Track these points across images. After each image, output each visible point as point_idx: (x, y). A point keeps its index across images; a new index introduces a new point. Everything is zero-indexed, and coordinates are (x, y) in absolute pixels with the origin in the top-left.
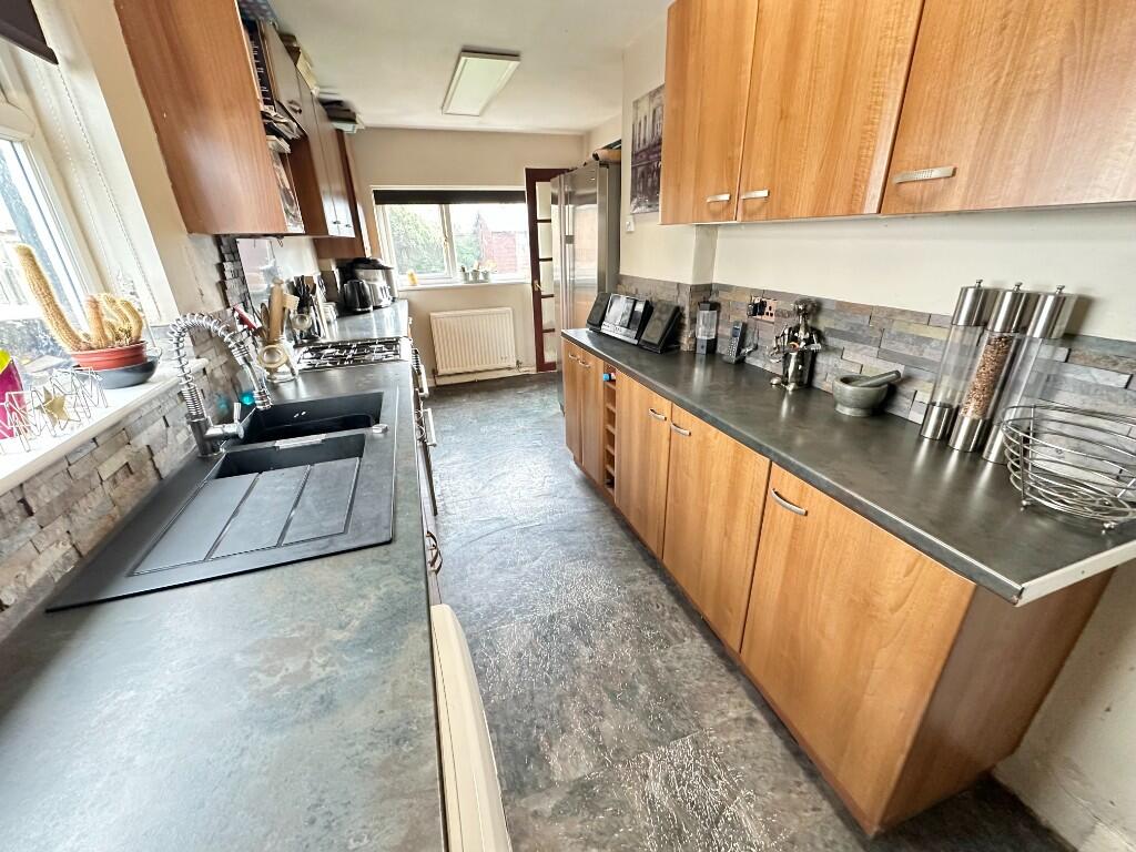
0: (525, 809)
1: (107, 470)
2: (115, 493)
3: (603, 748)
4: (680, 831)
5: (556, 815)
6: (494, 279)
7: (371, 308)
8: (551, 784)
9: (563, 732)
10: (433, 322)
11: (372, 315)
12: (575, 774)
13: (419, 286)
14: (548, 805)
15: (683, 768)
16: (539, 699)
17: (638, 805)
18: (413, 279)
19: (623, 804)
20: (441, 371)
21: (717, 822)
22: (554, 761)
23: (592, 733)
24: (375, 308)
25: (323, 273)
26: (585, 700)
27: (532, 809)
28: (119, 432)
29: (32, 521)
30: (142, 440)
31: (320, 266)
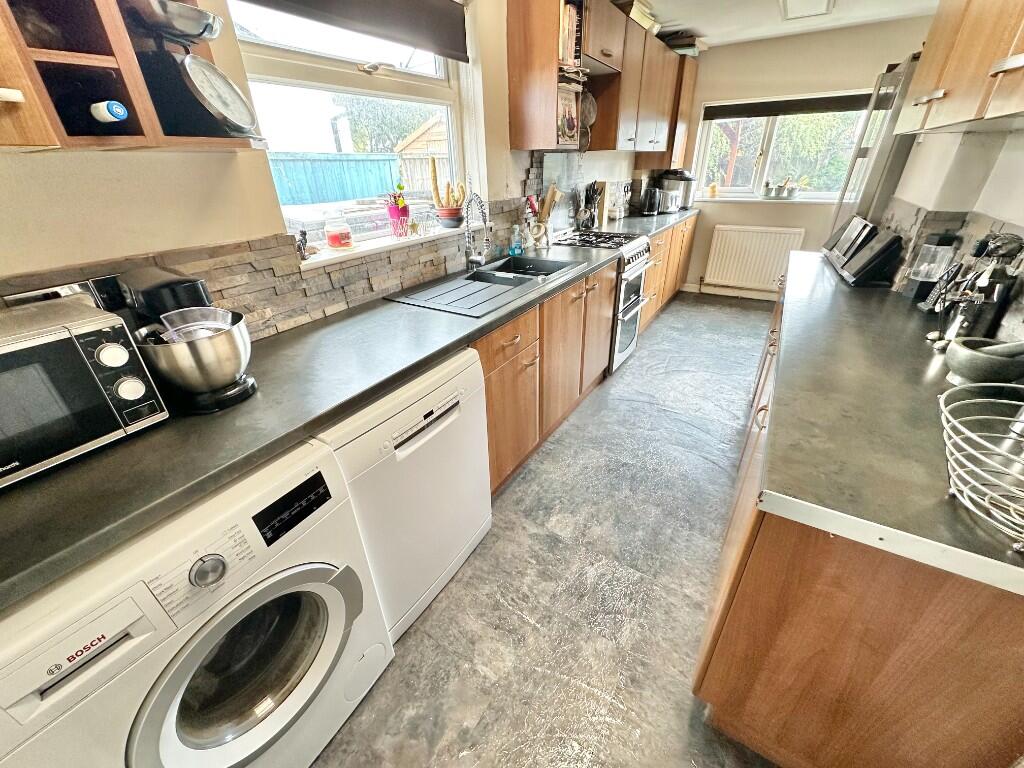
0: (522, 523)
1: (423, 259)
2: (424, 271)
3: (584, 535)
4: (582, 596)
5: (533, 536)
6: (799, 197)
7: (656, 213)
8: (543, 525)
9: (571, 513)
10: (716, 232)
11: (655, 218)
12: (557, 531)
13: (717, 199)
14: (533, 530)
15: (618, 580)
16: (575, 492)
17: (574, 568)
18: (714, 192)
19: (567, 562)
20: (707, 280)
21: (609, 613)
22: (554, 519)
23: (585, 526)
24: (659, 214)
25: (634, 180)
26: (599, 510)
27: (525, 525)
28: (434, 244)
29: (389, 266)
30: (443, 253)
31: (633, 174)
